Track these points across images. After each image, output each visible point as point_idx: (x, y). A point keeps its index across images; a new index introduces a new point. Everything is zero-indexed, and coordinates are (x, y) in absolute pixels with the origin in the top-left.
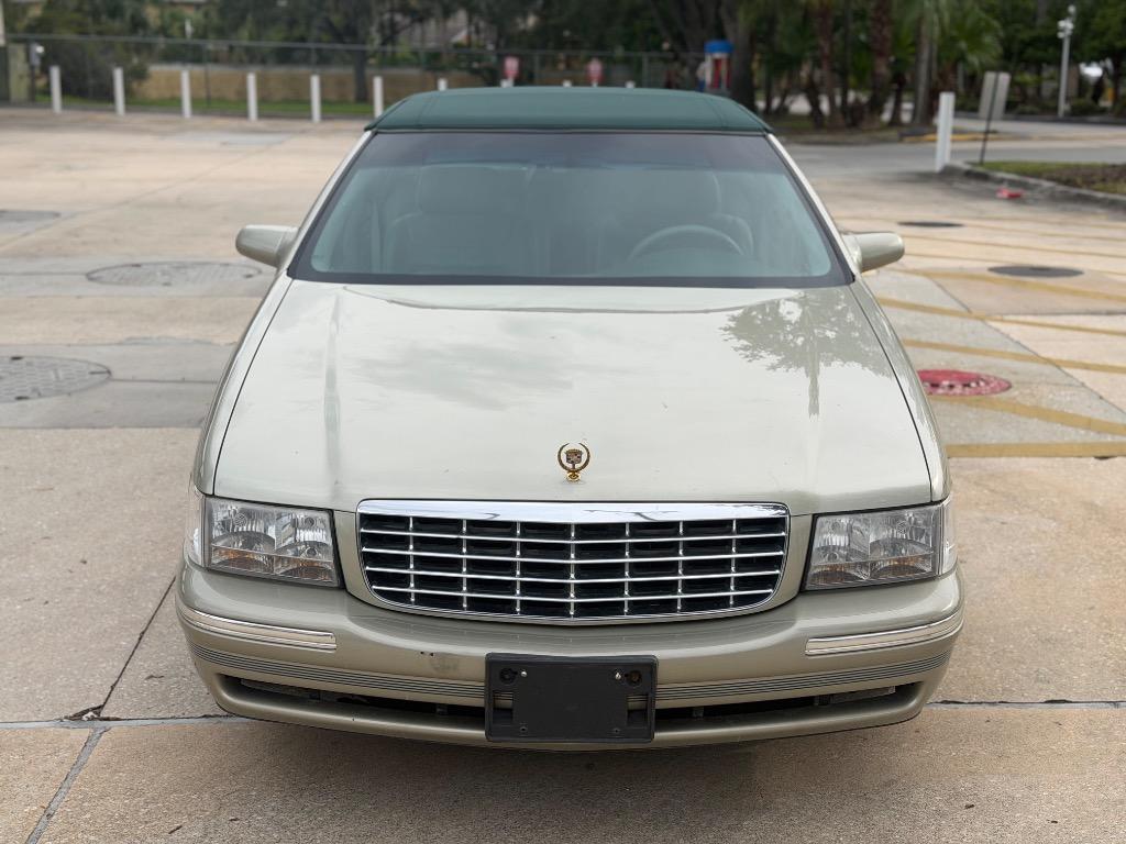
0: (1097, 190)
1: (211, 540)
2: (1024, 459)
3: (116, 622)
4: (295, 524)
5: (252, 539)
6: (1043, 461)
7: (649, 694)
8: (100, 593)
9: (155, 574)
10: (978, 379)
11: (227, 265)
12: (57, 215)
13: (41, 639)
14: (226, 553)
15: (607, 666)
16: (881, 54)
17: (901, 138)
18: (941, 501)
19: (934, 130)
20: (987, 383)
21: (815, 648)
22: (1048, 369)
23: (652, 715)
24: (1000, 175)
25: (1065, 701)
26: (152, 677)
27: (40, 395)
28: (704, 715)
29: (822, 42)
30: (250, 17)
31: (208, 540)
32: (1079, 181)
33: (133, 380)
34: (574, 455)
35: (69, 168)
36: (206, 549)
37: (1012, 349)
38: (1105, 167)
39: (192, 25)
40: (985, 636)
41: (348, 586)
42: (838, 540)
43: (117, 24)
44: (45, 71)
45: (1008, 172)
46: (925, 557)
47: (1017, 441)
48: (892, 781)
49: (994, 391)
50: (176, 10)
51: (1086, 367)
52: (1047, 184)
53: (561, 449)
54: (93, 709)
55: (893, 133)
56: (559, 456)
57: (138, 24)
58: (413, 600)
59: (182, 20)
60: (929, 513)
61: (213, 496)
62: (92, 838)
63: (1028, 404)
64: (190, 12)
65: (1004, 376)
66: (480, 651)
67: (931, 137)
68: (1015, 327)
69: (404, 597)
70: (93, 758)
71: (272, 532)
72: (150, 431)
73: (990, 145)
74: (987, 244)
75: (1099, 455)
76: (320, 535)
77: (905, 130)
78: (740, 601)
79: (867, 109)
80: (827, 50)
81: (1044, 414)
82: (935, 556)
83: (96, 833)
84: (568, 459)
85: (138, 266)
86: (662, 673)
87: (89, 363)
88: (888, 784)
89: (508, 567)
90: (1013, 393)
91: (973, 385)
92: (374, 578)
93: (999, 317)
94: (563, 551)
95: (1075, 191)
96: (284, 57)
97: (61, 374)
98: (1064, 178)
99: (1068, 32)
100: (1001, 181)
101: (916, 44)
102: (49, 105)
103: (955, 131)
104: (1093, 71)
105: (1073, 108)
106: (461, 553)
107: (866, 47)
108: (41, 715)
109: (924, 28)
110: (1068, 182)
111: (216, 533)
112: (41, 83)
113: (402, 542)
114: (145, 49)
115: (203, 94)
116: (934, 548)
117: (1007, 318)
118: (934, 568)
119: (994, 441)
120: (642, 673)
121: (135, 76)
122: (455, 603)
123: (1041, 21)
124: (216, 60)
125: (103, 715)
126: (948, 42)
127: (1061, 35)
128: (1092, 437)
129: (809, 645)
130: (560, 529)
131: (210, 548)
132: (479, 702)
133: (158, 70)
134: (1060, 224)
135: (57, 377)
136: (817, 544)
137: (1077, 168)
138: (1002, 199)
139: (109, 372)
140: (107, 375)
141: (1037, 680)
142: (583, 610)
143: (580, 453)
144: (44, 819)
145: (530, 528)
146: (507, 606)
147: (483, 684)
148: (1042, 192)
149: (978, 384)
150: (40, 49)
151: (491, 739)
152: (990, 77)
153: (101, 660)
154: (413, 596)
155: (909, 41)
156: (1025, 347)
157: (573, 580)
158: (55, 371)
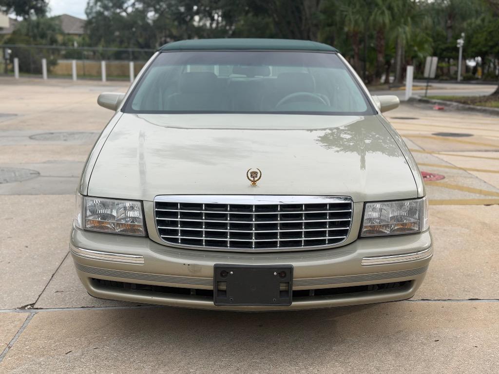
0: (478, 106)
1: (86, 217)
2: (453, 206)
3: (41, 270)
4: (125, 208)
5: (105, 217)
6: (461, 206)
7: (289, 283)
8: (34, 259)
9: (59, 251)
10: (430, 175)
11: (92, 133)
12: (16, 115)
13: (6, 277)
14: (93, 223)
15: (271, 269)
16: (380, 52)
17: (390, 88)
18: (422, 197)
19: (405, 85)
20: (434, 176)
21: (365, 262)
22: (461, 172)
23: (291, 294)
24: (434, 101)
25: (477, 299)
26: (57, 291)
27: (7, 182)
28: (315, 295)
29: (354, 47)
30: (103, 40)
31: (85, 217)
32: (469, 102)
33: (50, 176)
34: (254, 174)
35: (22, 99)
36: (84, 220)
37: (444, 164)
38: (480, 97)
39: (77, 43)
40: (440, 274)
41: (150, 236)
42: (375, 215)
43: (44, 41)
44: (12, 62)
45: (438, 99)
46: (414, 223)
47: (449, 199)
48: (400, 331)
49: (437, 179)
50: (70, 37)
51: (478, 171)
52: (455, 104)
53: (248, 171)
54: (30, 305)
55: (386, 86)
56: (247, 175)
57: (53, 41)
58: (180, 242)
59: (72, 41)
60: (417, 202)
61: (87, 196)
62: (29, 356)
63: (453, 184)
64: (76, 38)
65: (441, 174)
66: (211, 263)
67: (403, 88)
68: (445, 156)
69: (176, 240)
70: (30, 324)
71: (114, 213)
72: (57, 196)
73: (429, 91)
74: (431, 125)
75: (485, 204)
76: (137, 214)
77: (391, 85)
78: (331, 241)
79: (374, 76)
80: (356, 51)
81: (461, 188)
82: (419, 222)
83: (32, 354)
84: (251, 176)
85: (52, 133)
86: (296, 273)
87: (30, 170)
88: (399, 332)
89: (224, 226)
90: (446, 180)
91: (428, 177)
92: (162, 232)
93: (437, 152)
94: (249, 217)
95: (467, 106)
96: (118, 56)
97: (17, 174)
98: (463, 101)
99: (462, 44)
100: (435, 103)
101: (395, 48)
102: (13, 75)
103: (414, 86)
104: (472, 63)
105: (464, 78)
106: (202, 219)
107: (374, 49)
108: (6, 307)
109: (399, 41)
110: (465, 103)
111: (88, 213)
112: (10, 67)
113: (175, 215)
114: (55, 51)
115: (82, 73)
116: (419, 219)
117: (440, 153)
118: (419, 228)
119: (439, 199)
120: (286, 273)
121: (52, 63)
122: (199, 242)
123: (450, 40)
124: (87, 58)
125: (35, 306)
126: (410, 47)
127: (458, 46)
128: (482, 197)
129: (363, 261)
130: (248, 207)
131: (86, 220)
132: (210, 287)
133: (62, 62)
134: (462, 118)
135: (15, 175)
136: (365, 217)
137: (468, 98)
138: (436, 110)
139: (39, 173)
140: (38, 175)
141: (464, 291)
142: (258, 245)
143: (257, 173)
144: (7, 349)
145: (234, 207)
146: (224, 244)
147: (212, 279)
148: (453, 107)
149: (430, 177)
150: (9, 51)
151: (217, 304)
152: (429, 59)
153: (34, 285)
154: (180, 239)
155: (393, 46)
156: (450, 164)
157: (254, 231)
158: (15, 173)
